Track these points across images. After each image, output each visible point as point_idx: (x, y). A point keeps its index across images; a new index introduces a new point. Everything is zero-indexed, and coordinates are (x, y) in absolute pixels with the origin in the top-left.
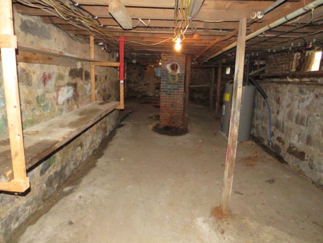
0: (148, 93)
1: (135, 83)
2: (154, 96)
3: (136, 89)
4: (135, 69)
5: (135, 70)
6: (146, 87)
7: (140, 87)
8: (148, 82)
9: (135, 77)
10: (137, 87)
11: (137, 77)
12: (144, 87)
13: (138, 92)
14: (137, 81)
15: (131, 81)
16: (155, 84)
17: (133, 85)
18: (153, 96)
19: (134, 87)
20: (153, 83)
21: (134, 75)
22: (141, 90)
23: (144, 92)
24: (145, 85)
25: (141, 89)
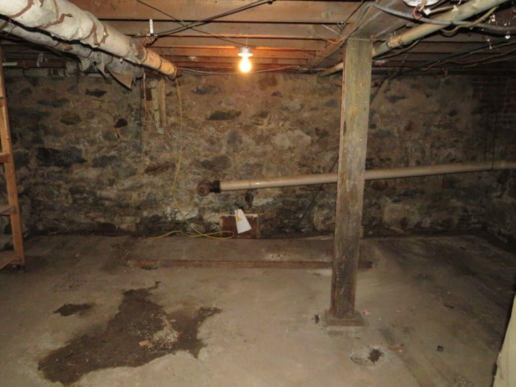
0: (169, 210)
1: (101, 163)
2: (199, 220)
3: (110, 193)
4: (99, 94)
5: (96, 103)
6: (158, 180)
7: (128, 183)
8: (165, 157)
9: (99, 135)
10: (112, 183)
11: (107, 136)
12: (146, 179)
13: (122, 207)
14: (113, 153)
15: (84, 156)
16: (197, 163)
17: (92, 173)
18: (192, 220)
19: (100, 184)
20: (187, 162)
21: (94, 123)
22: (135, 195)
23: (151, 203)
24: (152, 170)
25: (132, 189)
